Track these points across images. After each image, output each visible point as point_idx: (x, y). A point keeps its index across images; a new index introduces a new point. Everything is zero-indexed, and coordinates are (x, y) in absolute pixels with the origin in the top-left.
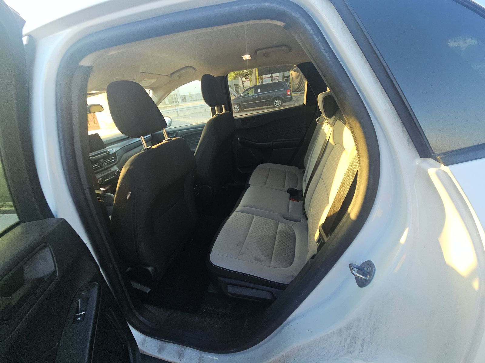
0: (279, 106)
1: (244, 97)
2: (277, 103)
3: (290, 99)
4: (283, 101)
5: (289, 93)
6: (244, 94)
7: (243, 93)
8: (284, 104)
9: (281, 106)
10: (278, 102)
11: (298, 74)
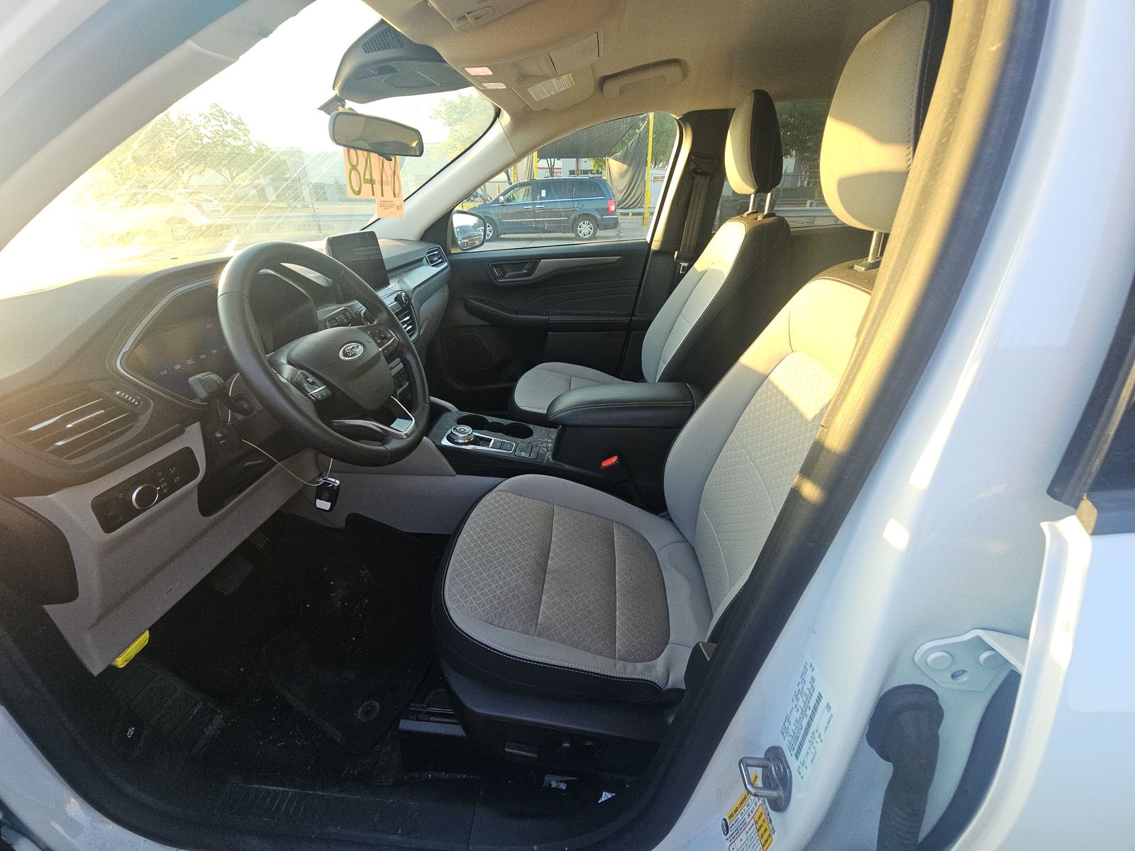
0: (588, 236)
1: (505, 204)
2: (585, 228)
3: (614, 224)
4: (598, 225)
5: (613, 208)
6: (507, 196)
7: (503, 194)
8: (599, 233)
9: (594, 237)
10: (588, 227)
11: (625, 167)
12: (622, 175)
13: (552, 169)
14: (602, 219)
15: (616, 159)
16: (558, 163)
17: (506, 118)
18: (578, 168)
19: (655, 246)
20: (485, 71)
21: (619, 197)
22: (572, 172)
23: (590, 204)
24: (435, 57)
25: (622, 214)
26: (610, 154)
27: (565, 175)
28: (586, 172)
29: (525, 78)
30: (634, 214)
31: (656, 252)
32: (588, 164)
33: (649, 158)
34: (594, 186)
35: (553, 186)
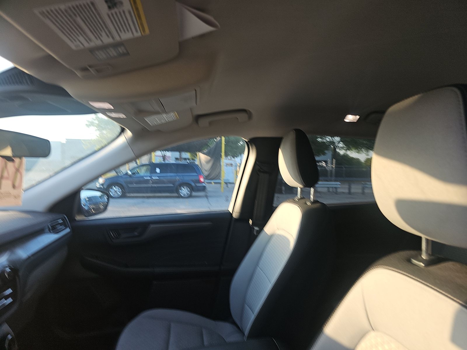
1: (133, 176)
3: (204, 189)
4: (193, 189)
5: (202, 180)
6: (133, 172)
11: (209, 158)
12: (208, 162)
13: (164, 157)
14: (196, 186)
15: (204, 154)
16: (168, 154)
17: (129, 134)
18: (180, 157)
19: (235, 215)
20: (107, 106)
21: (206, 173)
22: (177, 159)
23: (188, 177)
24: (64, 93)
25: (207, 183)
26: (200, 151)
27: (172, 161)
28: (185, 159)
29: (141, 112)
30: (215, 183)
31: (236, 220)
32: (187, 155)
33: (223, 154)
34: (191, 167)
35: (164, 167)
